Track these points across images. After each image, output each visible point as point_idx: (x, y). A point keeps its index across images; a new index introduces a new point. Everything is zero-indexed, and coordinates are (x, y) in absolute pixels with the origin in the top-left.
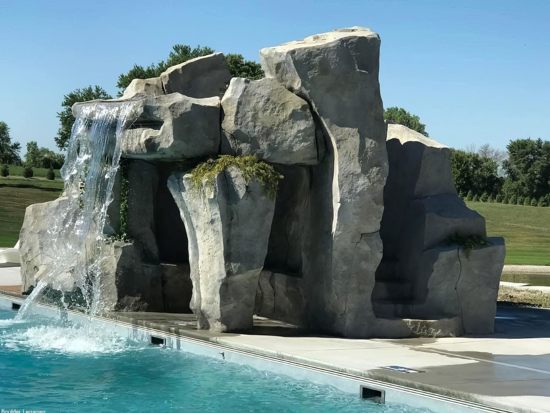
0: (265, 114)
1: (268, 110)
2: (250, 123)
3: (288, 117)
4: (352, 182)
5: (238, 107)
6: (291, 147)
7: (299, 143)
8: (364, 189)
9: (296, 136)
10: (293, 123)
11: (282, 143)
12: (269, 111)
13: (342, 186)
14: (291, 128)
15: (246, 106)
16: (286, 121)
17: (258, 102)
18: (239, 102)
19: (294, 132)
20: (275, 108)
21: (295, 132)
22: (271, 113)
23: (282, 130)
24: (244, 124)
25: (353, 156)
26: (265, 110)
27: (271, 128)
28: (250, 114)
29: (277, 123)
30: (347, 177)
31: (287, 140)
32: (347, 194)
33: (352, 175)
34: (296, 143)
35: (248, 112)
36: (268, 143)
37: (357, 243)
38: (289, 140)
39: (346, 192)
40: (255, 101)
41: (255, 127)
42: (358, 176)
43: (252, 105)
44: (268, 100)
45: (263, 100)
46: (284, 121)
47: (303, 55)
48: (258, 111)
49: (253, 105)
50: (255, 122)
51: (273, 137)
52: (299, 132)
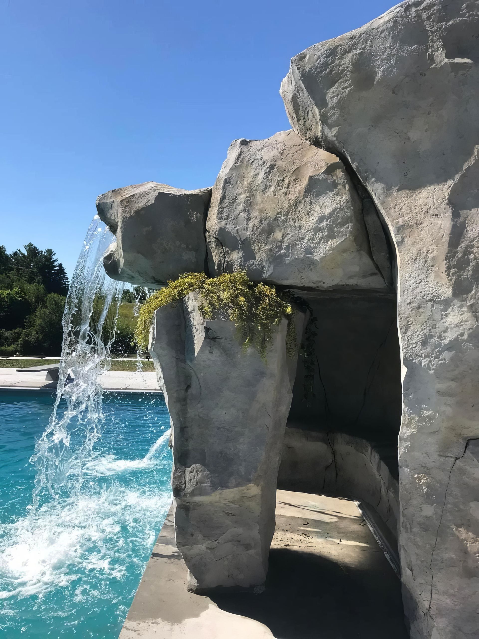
0: (267, 194)
1: (270, 186)
2: (241, 214)
3: (302, 193)
4: (431, 318)
5: (224, 188)
6: (309, 251)
7: (323, 243)
8: (462, 335)
9: (317, 230)
10: (311, 204)
11: (295, 244)
12: (273, 188)
13: (406, 328)
14: (309, 213)
15: (237, 185)
16: (300, 202)
17: (257, 174)
18: (226, 179)
19: (312, 221)
20: (283, 180)
21: (315, 220)
22: (275, 191)
23: (294, 220)
24: (233, 217)
25: (434, 258)
26: (266, 187)
27: (276, 219)
28: (242, 197)
29: (285, 209)
30: (419, 307)
31: (303, 239)
32: (419, 347)
33: (429, 305)
34: (318, 243)
35: (240, 194)
36: (268, 247)
37: (456, 459)
38: (307, 237)
39: (416, 343)
40: (252, 174)
41: (248, 219)
42: (447, 303)
43: (247, 181)
44: (272, 167)
45: (263, 170)
46: (297, 203)
47: (319, 57)
48: (256, 190)
49: (249, 181)
50: (248, 211)
51: (278, 235)
52: (321, 219)
